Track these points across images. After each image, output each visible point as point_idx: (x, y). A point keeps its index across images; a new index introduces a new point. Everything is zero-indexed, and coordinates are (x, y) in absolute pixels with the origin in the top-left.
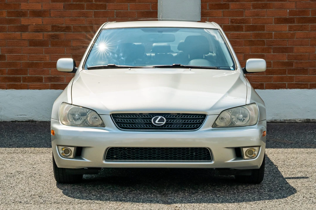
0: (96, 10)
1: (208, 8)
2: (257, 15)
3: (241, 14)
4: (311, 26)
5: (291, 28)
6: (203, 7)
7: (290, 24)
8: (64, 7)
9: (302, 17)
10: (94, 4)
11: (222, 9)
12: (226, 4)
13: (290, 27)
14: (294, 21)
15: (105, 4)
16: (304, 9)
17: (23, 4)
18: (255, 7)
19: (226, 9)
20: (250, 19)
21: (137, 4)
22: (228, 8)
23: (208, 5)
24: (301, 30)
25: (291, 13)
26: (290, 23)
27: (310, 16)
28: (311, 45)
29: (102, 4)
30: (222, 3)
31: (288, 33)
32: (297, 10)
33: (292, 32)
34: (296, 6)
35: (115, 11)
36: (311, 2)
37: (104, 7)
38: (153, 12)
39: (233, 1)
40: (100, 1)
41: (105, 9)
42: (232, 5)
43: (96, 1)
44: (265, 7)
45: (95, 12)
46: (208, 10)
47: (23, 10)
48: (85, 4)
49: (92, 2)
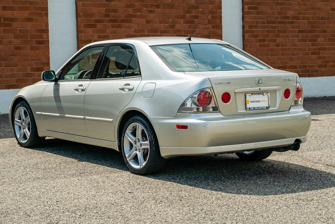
0: (4, 28)
1: (83, 27)
2: (115, 33)
3: (105, 31)
6: (79, 26)
9: (141, 34)
10: (3, 23)
11: (92, 28)
12: (94, 24)
15: (11, 23)
16: (142, 29)
18: (113, 27)
19: (94, 28)
20: (109, 35)
21: (34, 23)
22: (96, 27)
23: (83, 25)
25: (135, 31)
29: (8, 23)
30: (92, 23)
32: (139, 29)
34: (138, 27)
35: (19, 28)
36: (146, 24)
37: (10, 25)
38: (46, 30)
39: (99, 23)
40: (7, 21)
41: (11, 27)
42: (99, 25)
43: (4, 21)
44: (119, 27)
45: (3, 29)
46: (82, 28)
49: (1, 21)
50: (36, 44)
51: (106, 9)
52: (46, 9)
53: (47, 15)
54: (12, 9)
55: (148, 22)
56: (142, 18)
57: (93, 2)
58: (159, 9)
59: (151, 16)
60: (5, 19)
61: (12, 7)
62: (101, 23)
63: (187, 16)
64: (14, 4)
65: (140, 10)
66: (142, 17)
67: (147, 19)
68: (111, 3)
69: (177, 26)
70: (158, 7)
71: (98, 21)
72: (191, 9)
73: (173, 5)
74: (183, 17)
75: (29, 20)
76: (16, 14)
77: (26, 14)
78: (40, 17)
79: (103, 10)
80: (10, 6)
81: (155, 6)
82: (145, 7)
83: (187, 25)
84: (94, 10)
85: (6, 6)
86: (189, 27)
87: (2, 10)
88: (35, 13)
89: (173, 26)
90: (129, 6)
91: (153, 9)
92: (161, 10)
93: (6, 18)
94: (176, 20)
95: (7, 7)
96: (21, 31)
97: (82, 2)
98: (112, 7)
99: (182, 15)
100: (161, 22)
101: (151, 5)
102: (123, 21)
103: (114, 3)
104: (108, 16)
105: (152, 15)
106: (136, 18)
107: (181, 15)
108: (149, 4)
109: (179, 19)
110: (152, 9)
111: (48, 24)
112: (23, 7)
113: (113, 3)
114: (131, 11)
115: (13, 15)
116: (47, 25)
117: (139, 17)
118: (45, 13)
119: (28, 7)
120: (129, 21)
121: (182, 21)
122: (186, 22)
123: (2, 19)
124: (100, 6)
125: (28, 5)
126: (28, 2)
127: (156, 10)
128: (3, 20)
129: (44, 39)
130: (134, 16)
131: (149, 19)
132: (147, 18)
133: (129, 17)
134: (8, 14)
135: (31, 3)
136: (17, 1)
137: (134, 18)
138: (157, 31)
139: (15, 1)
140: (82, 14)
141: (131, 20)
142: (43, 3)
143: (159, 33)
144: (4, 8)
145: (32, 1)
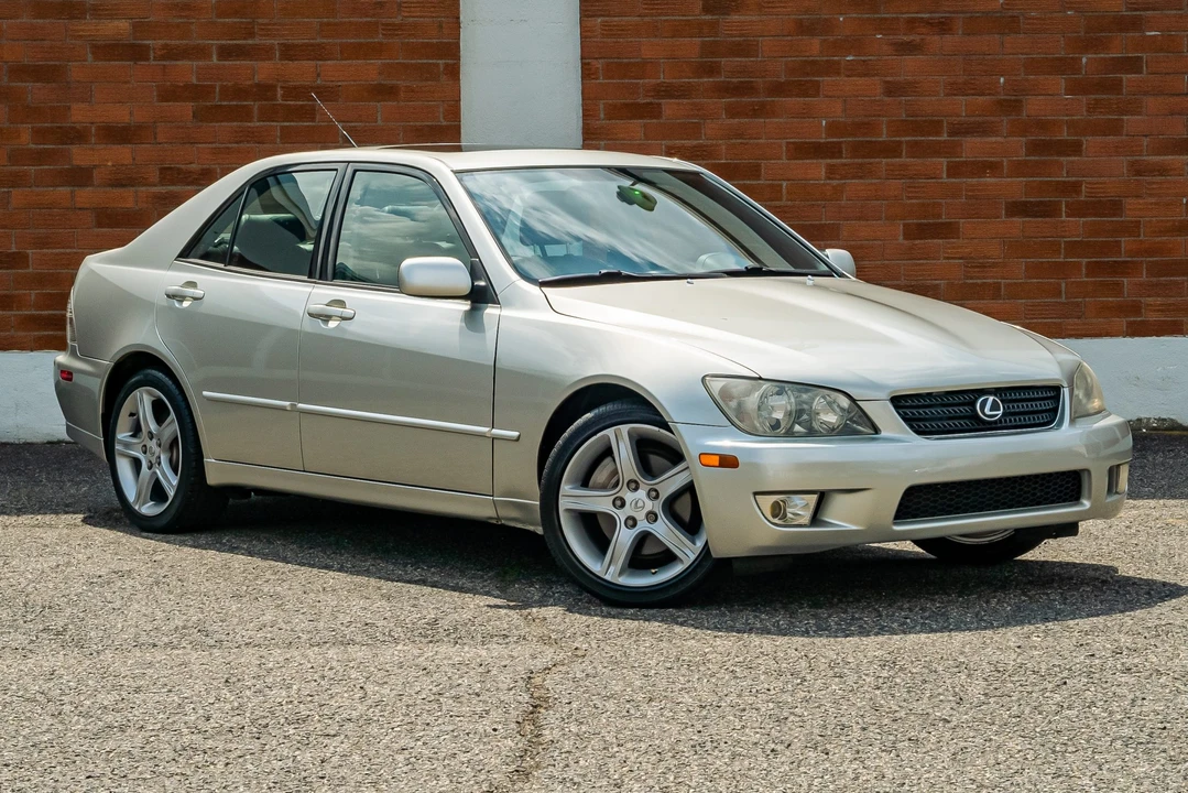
0: (286, 124)
1: (602, 116)
2: (738, 136)
3: (695, 131)
4: (887, 164)
5: (831, 172)
6: (587, 114)
7: (829, 161)
8: (194, 113)
9: (861, 139)
10: (280, 105)
11: (641, 118)
12: (651, 103)
13: (829, 167)
14: (841, 152)
15: (313, 106)
16: (866, 120)
17: (75, 106)
18: (732, 112)
19: (651, 118)
20: (720, 145)
21: (401, 104)
22: (659, 116)
23: (602, 106)
24: (861, 178)
25: (833, 128)
26: (831, 158)
27: (884, 138)
28: (887, 219)
29: (301, 106)
30: (642, 101)
31: (824, 185)
32: (849, 120)
33: (835, 182)
34: (845, 110)
35: (341, 124)
36: (886, 99)
37: (308, 114)
38: (448, 127)
39: (671, 97)
40: (296, 98)
41: (313, 120)
42: (670, 107)
43: (285, 97)
44: (760, 111)
45: (282, 127)
46: (601, 121)
47: (78, 126)
48: (256, 106)
49: (275, 99)
51: (703, 43)
52: (451, 51)
53: (454, 72)
54: (317, 53)
55: (892, 89)
56: (865, 75)
57: (647, 19)
58: (949, 38)
59: (909, 66)
60: (294, 92)
61: (319, 45)
62: (680, 97)
63: (1084, 60)
64: (323, 37)
65: (855, 44)
66: (865, 70)
67: (888, 79)
68: (729, 18)
69: (1034, 106)
70: (943, 27)
71: (669, 92)
72: (1101, 31)
73: (1014, 19)
74: (1064, 66)
75: (384, 92)
76: (334, 71)
77: (370, 70)
78: (427, 80)
79: (690, 47)
80: (312, 45)
81: (928, 23)
82: (880, 30)
83: (1084, 99)
84: (650, 48)
85: (296, 42)
86: (1092, 108)
87: (280, 59)
88: (406, 66)
89: (1011, 106)
90: (804, 29)
91: (917, 38)
92: (955, 38)
93: (295, 88)
94: (1027, 80)
95: (297, 45)
97: (599, 20)
98: (732, 36)
99: (1060, 59)
100: (955, 89)
101: (911, 21)
102: (778, 89)
103: (742, 18)
104: (712, 70)
105: (910, 61)
106: (838, 74)
107: (1057, 59)
108: (898, 19)
109: (1041, 77)
110: (912, 38)
111: (459, 108)
112: (360, 44)
113: (735, 17)
114: (814, 47)
115: (318, 75)
116: (454, 111)
117: (852, 71)
118: (447, 65)
119: (381, 44)
120: (809, 90)
121: (1060, 82)
122: (1076, 88)
123: (280, 92)
124: (677, 32)
125: (379, 38)
126: (380, 27)
127: (935, 40)
128: (283, 96)
130: (831, 68)
131: (901, 79)
132: (891, 75)
133: (808, 74)
134: (302, 71)
135: (392, 29)
136: (335, 24)
137: (828, 75)
138: (934, 127)
139: (328, 24)
140: (599, 64)
141: (817, 85)
142: (441, 27)
143: (945, 137)
144: (289, 52)
145: (398, 20)
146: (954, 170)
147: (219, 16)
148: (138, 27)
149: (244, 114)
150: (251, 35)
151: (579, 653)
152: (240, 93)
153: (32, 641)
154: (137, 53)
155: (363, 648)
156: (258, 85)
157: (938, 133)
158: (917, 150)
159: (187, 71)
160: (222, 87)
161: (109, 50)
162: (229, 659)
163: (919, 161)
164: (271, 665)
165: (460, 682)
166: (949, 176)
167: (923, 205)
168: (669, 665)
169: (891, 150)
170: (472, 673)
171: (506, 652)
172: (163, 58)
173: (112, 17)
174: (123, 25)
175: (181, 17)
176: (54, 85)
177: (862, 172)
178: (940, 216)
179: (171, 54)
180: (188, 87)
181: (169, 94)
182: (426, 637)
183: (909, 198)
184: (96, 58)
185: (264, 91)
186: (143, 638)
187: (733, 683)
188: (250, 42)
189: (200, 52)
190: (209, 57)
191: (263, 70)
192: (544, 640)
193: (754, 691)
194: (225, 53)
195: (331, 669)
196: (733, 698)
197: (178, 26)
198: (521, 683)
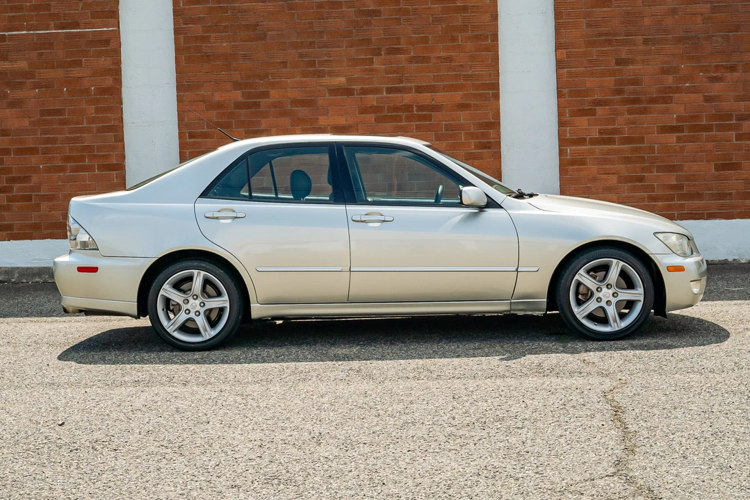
1: (568, 115)
2: (633, 123)
3: (613, 121)
4: (706, 135)
5: (679, 139)
6: (560, 114)
7: (678, 134)
8: (375, 119)
9: (693, 123)
10: (415, 114)
11: (587, 116)
12: (591, 109)
13: (678, 137)
14: (683, 130)
15: (431, 114)
16: (696, 114)
17: (320, 117)
18: (630, 112)
19: (591, 116)
20: (623, 128)
21: (472, 112)
22: (594, 114)
23: (567, 111)
24: (693, 142)
25: (679, 119)
27: (704, 123)
28: (706, 161)
29: (425, 114)
30: (586, 108)
31: (676, 146)
32: (687, 115)
33: (681, 144)
34: (685, 110)
35: (444, 123)
36: (705, 104)
37: (429, 118)
38: (494, 123)
39: (601, 105)
40: (423, 111)
41: (431, 120)
42: (600, 110)
43: (418, 110)
44: (644, 111)
45: (416, 125)
46: (567, 118)
47: (322, 127)
48: (404, 115)
49: (413, 111)
50: (475, 149)
51: (616, 79)
52: (495, 87)
53: (497, 96)
54: (432, 89)
55: (708, 99)
56: (695, 93)
57: (588, 69)
58: (735, 74)
59: (716, 88)
60: (421, 108)
61: (433, 86)
62: (604, 106)
64: (436, 82)
65: (690, 78)
66: (695, 90)
67: (706, 94)
68: (628, 67)
70: (732, 69)
71: (599, 103)
75: (464, 107)
76: (440, 97)
77: (458, 96)
78: (484, 100)
79: (610, 81)
81: (725, 67)
82: (702, 71)
84: (590, 82)
85: (422, 84)
87: (415, 93)
88: (474, 95)
90: (665, 71)
91: (720, 74)
92: (739, 74)
93: (422, 106)
95: (423, 86)
96: (448, 127)
97: (566, 70)
98: (629, 76)
100: (739, 99)
101: (717, 67)
102: (652, 101)
103: (635, 67)
104: (620, 92)
105: (717, 85)
106: (682, 93)
108: (711, 65)
110: (717, 74)
111: (499, 113)
112: (452, 85)
113: (631, 67)
114: (670, 80)
115: (433, 100)
116: (497, 115)
117: (689, 91)
118: (493, 93)
119: (462, 84)
120: (669, 100)
123: (415, 108)
124: (603, 74)
125: (462, 82)
126: (462, 76)
127: (729, 75)
128: (416, 110)
129: (492, 140)
130: (678, 90)
131: (712, 94)
132: (707, 92)
133: (666, 93)
134: (426, 98)
135: (467, 77)
136: (441, 76)
137: (675, 93)
138: (729, 117)
139: (437, 75)
140: (566, 91)
141: (671, 98)
142: (490, 75)
143: (734, 122)
144: (419, 90)
145: (470, 73)
146: (739, 137)
147: (386, 74)
148: (350, 80)
149: (398, 119)
150: (401, 82)
151: (623, 382)
152: (396, 109)
153: (347, 376)
154: (349, 92)
155: (513, 379)
156: (404, 105)
157: (731, 120)
158: (721, 128)
159: (372, 99)
160: (388, 107)
161: (335, 91)
162: (449, 385)
163: (722, 133)
164: (471, 389)
165: (571, 398)
166: (736, 140)
167: (724, 154)
168: (673, 388)
169: (708, 128)
170: (575, 393)
171: (585, 381)
172: (361, 94)
173: (337, 76)
174: (342, 79)
175: (369, 75)
176: (311, 108)
177: (694, 139)
178: (732, 159)
179: (364, 92)
180: (371, 107)
181: (363, 111)
182: (540, 373)
183: (718, 151)
184: (330, 95)
185: (408, 108)
186: (401, 374)
187: (712, 398)
188: (401, 85)
189: (378, 91)
190: (382, 93)
191: (407, 98)
192: (600, 374)
193: (727, 403)
194: (389, 90)
195: (502, 391)
196: (716, 407)
197: (368, 79)
198: (602, 398)
